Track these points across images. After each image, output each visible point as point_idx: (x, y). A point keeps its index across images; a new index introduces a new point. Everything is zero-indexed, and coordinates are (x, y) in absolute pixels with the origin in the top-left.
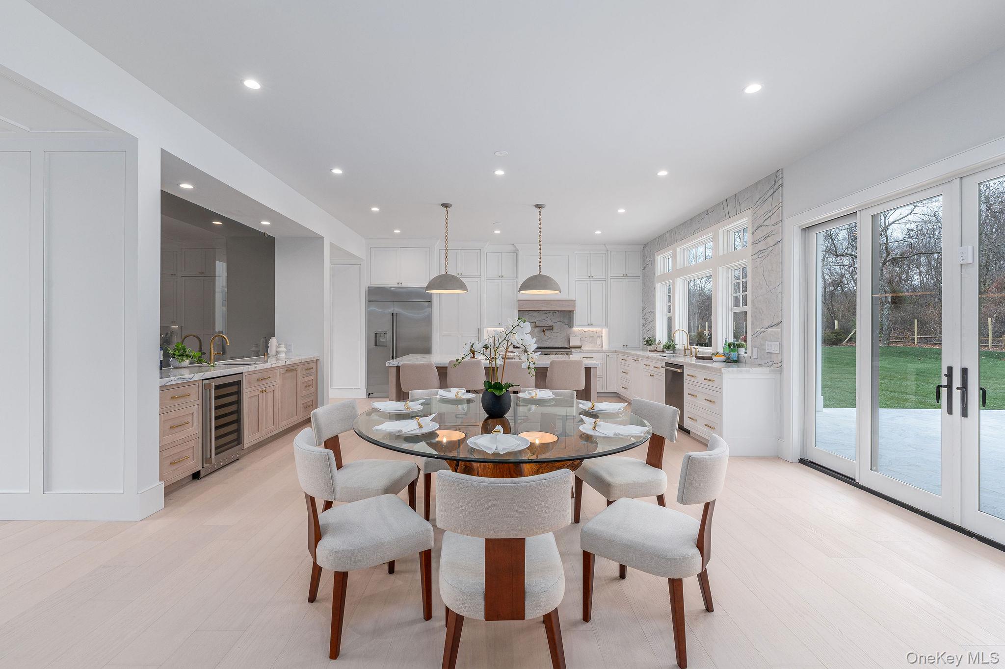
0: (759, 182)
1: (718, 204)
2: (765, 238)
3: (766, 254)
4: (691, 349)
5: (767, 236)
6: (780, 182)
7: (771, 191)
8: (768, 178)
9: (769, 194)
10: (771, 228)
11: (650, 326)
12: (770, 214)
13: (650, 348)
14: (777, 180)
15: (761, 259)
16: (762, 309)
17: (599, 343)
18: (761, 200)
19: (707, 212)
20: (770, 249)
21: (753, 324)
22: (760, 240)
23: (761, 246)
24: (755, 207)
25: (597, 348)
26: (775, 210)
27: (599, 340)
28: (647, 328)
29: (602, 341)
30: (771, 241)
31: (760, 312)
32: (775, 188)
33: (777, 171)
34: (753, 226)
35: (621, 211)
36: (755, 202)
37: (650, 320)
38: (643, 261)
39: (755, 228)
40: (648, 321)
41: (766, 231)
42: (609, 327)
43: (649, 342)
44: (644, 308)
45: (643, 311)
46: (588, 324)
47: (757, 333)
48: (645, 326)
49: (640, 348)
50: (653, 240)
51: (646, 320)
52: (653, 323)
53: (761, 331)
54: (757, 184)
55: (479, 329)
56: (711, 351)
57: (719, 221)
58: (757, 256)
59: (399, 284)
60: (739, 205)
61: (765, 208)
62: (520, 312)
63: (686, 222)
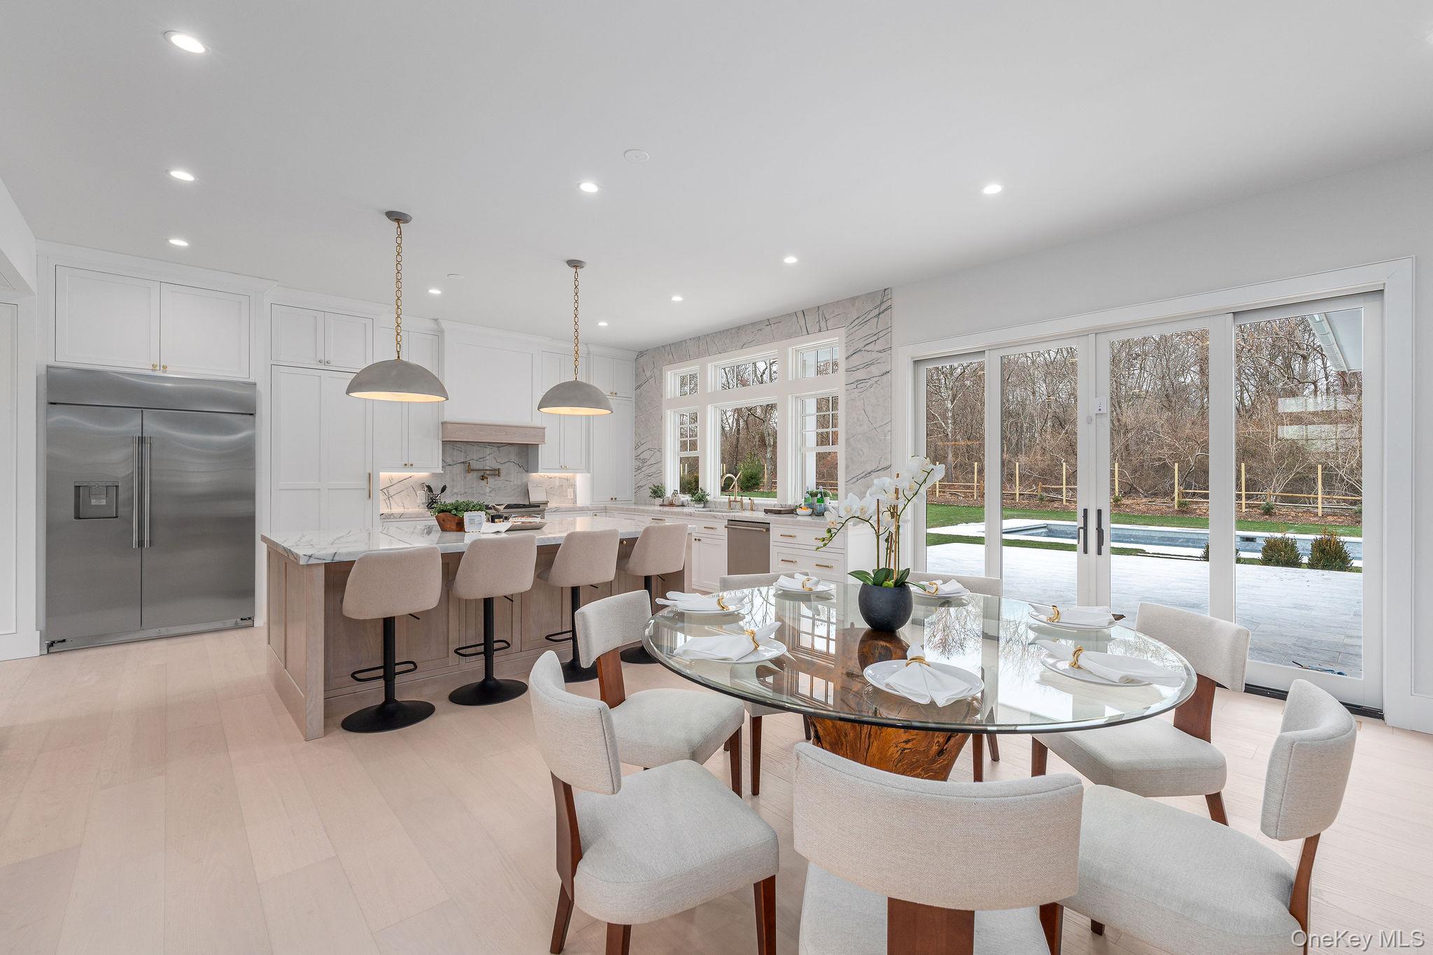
0: (858, 297)
1: (789, 315)
2: (868, 365)
3: (868, 385)
4: (741, 502)
5: (870, 363)
6: (889, 303)
7: (876, 312)
8: (871, 296)
9: (872, 315)
10: (875, 355)
11: (653, 469)
12: (875, 338)
13: (659, 501)
14: (884, 300)
15: (861, 390)
16: (862, 451)
17: (570, 496)
18: (861, 319)
19: (768, 322)
20: (876, 379)
21: (847, 467)
22: (858, 367)
23: (861, 374)
24: (850, 327)
25: (569, 505)
26: (881, 334)
27: (570, 491)
28: (647, 472)
29: (575, 492)
30: (875, 370)
31: (859, 454)
32: (883, 308)
33: (885, 290)
34: (847, 350)
35: (677, 299)
36: (852, 320)
37: (652, 461)
38: (637, 375)
39: (851, 352)
40: (649, 463)
41: (868, 357)
42: (588, 472)
43: (657, 492)
44: (640, 445)
45: (636, 449)
46: (558, 467)
47: (855, 480)
48: (642, 469)
49: (633, 502)
50: (658, 348)
51: (644, 461)
52: (659, 465)
53: (860, 476)
54: (853, 300)
55: (370, 474)
56: (776, 502)
57: (790, 336)
58: (854, 386)
59: (158, 368)
60: (824, 320)
61: (867, 330)
62: (444, 443)
63: (728, 330)
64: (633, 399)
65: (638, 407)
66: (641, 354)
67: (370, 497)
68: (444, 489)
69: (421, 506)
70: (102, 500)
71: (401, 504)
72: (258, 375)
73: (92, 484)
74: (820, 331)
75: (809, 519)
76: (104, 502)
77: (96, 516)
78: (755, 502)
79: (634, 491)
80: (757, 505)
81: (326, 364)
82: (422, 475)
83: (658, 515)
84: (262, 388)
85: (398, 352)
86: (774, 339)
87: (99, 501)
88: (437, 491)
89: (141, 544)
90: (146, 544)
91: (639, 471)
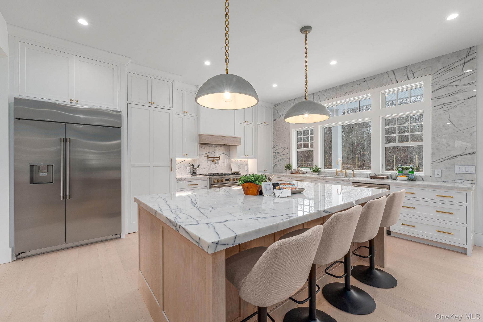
1: (382, 74)
2: (453, 94)
3: (453, 105)
4: (346, 172)
5: (455, 93)
6: (474, 55)
7: (463, 61)
8: (456, 54)
9: (458, 65)
10: (460, 88)
11: (284, 157)
12: (460, 78)
13: (289, 171)
14: (470, 54)
15: (447, 109)
18: (446, 68)
19: (365, 80)
20: (461, 102)
21: (432, 154)
22: (444, 96)
23: (446, 100)
24: (435, 74)
27: (246, 166)
28: (280, 158)
30: (460, 97)
31: (445, 146)
32: (468, 59)
33: (471, 48)
34: (433, 88)
36: (437, 70)
37: (284, 153)
38: (274, 115)
39: (437, 87)
40: (281, 154)
41: (452, 90)
42: (255, 158)
43: (288, 167)
44: (276, 146)
45: (273, 148)
46: (244, 156)
47: (442, 160)
48: (277, 157)
49: (272, 171)
50: (287, 101)
51: (278, 153)
52: (288, 155)
53: (447, 158)
54: (438, 59)
55: (172, 159)
56: (371, 173)
57: (382, 85)
58: (440, 107)
59: (73, 102)
60: (411, 73)
61: (451, 74)
62: (200, 144)
63: (333, 88)
64: (272, 126)
65: (274, 128)
66: (276, 105)
67: (172, 170)
68: (198, 166)
69: (189, 174)
70: (45, 173)
71: (180, 173)
72: (122, 108)
73: (39, 164)
74: (408, 79)
75: (406, 182)
76: (46, 174)
77: (42, 182)
78: (355, 172)
79: (272, 167)
80: (356, 174)
81: (152, 104)
82: (189, 160)
83: (299, 178)
84: (124, 114)
85: (227, 70)
86: (369, 88)
87: (43, 174)
88: (196, 167)
89: (65, 197)
90: (68, 198)
91: (275, 158)
